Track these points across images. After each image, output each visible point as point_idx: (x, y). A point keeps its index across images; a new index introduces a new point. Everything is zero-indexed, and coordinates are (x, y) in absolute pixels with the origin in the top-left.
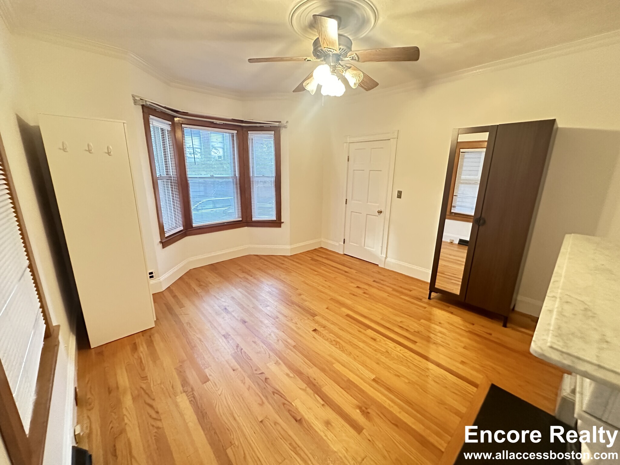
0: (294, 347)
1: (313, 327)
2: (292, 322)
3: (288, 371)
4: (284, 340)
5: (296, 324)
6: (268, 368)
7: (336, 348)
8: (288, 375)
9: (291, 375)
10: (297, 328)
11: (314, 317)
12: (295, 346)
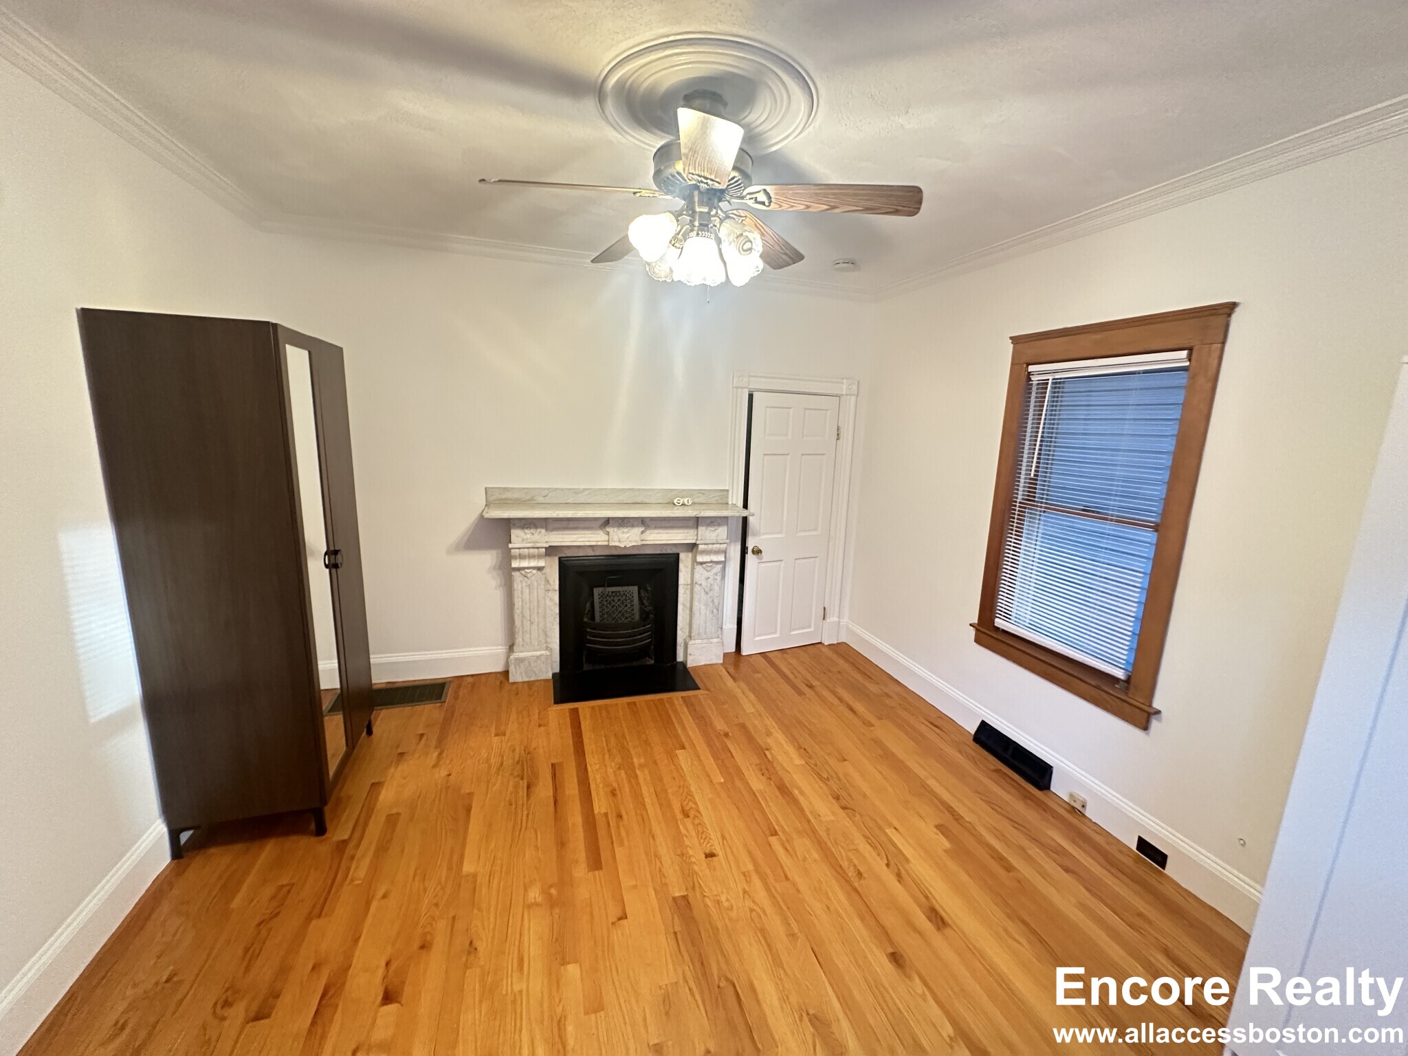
0: (775, 833)
1: (708, 864)
2: (754, 902)
3: (801, 799)
4: (791, 856)
5: (745, 892)
6: (834, 814)
7: (696, 803)
8: (802, 793)
9: (796, 792)
10: (748, 880)
11: (685, 897)
12: (772, 835)
